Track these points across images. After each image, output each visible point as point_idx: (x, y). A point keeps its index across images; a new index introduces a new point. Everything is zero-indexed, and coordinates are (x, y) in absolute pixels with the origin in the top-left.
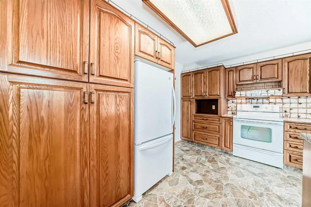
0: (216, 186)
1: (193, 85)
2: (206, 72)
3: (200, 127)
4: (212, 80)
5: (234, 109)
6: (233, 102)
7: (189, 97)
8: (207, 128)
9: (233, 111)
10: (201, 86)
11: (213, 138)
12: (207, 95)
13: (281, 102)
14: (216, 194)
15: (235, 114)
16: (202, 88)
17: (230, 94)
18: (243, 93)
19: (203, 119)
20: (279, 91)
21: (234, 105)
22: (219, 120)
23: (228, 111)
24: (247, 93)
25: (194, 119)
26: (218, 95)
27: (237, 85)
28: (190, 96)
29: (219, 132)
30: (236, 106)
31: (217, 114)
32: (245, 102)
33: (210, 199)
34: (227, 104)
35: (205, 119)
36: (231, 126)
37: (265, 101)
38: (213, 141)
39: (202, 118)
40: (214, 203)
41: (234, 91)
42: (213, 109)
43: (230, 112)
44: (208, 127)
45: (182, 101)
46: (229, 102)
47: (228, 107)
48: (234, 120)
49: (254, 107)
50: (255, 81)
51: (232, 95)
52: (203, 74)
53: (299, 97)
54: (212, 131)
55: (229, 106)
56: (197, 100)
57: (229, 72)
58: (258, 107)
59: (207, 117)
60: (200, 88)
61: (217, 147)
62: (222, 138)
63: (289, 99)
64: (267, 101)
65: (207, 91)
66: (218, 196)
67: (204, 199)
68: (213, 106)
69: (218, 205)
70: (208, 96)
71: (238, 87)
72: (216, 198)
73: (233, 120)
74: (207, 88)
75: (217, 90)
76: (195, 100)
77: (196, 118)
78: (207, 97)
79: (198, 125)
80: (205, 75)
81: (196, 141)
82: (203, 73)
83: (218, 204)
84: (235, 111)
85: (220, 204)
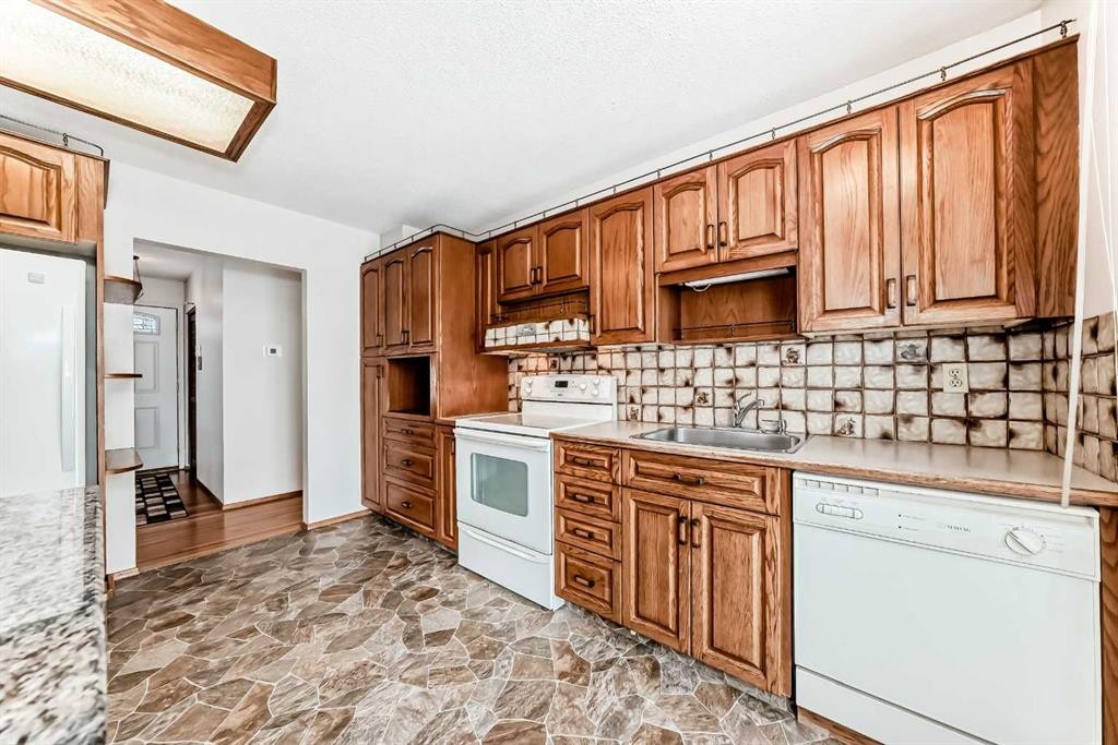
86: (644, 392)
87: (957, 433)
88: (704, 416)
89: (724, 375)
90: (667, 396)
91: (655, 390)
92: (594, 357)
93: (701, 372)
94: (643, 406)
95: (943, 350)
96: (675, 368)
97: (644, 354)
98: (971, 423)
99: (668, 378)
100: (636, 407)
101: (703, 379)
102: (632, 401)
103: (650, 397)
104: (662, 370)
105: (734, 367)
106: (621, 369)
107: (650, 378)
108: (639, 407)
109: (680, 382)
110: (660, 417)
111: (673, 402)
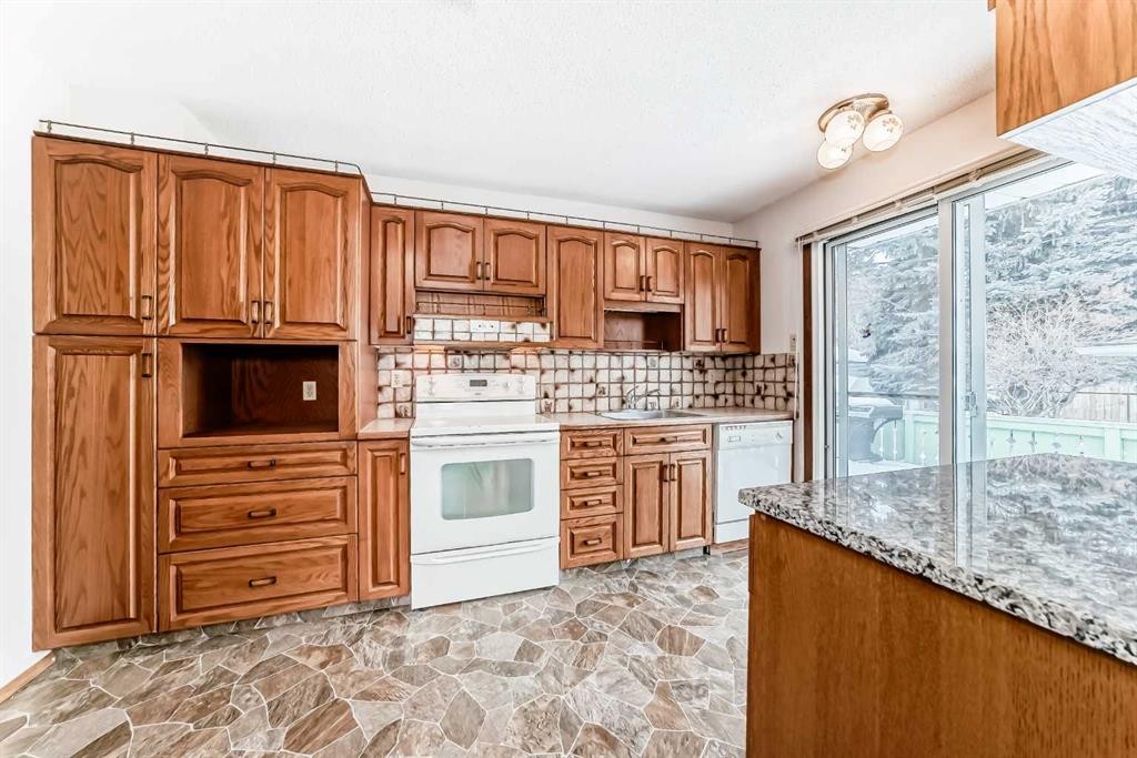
1: (162, 244)
2: (267, 184)
3: (226, 517)
4: (302, 239)
5: (404, 394)
6: (397, 365)
7: (124, 328)
8: (273, 513)
9: (399, 405)
10: (232, 260)
11: (314, 563)
12: (271, 323)
13: (538, 366)
15: (406, 417)
16: (234, 274)
17: (392, 327)
18: (443, 326)
19: (249, 467)
20: (542, 330)
21: (404, 376)
22: (345, 456)
23: (379, 404)
24: (456, 329)
25: (172, 474)
26: (337, 325)
27: (419, 291)
28: (137, 321)
29: (345, 519)
30: (410, 383)
31: (333, 425)
32: (444, 366)
34: (376, 371)
35: (258, 461)
36: (403, 476)
37: (500, 361)
38: (313, 580)
39: (241, 459)
41: (407, 314)
42: (306, 398)
43: (386, 411)
44: (278, 508)
45: (51, 352)
46: (382, 363)
47: (380, 389)
48: (414, 445)
49: (473, 383)
50: (478, 285)
51: (398, 332)
52: (242, 189)
53: (570, 352)
54: (302, 527)
55: (381, 383)
56: (192, 351)
57: (386, 223)
58: (484, 383)
59: (270, 449)
60: (224, 274)
61: (338, 598)
62: (362, 544)
63: (552, 356)
64: (506, 364)
65: (272, 297)
68: (306, 384)
70: (277, 324)
71: (425, 298)
73: (412, 447)
74: (272, 276)
75: (334, 301)
76: (185, 346)
77: (187, 464)
78: (275, 332)
79: (207, 510)
80: (258, 201)
81: (195, 619)
82: (248, 182)
84: (408, 405)
86: (556, 388)
87: (710, 401)
88: (602, 403)
89: (616, 375)
90: (576, 391)
91: (566, 386)
92: (507, 358)
93: (601, 371)
94: (556, 400)
95: (708, 363)
96: (583, 369)
97: (557, 357)
98: (716, 396)
99: (577, 376)
100: (549, 401)
101: (602, 377)
102: (546, 396)
103: (562, 392)
104: (573, 370)
105: (622, 369)
106: (535, 369)
107: (562, 376)
108: (553, 401)
109: (587, 379)
110: (570, 408)
111: (580, 395)
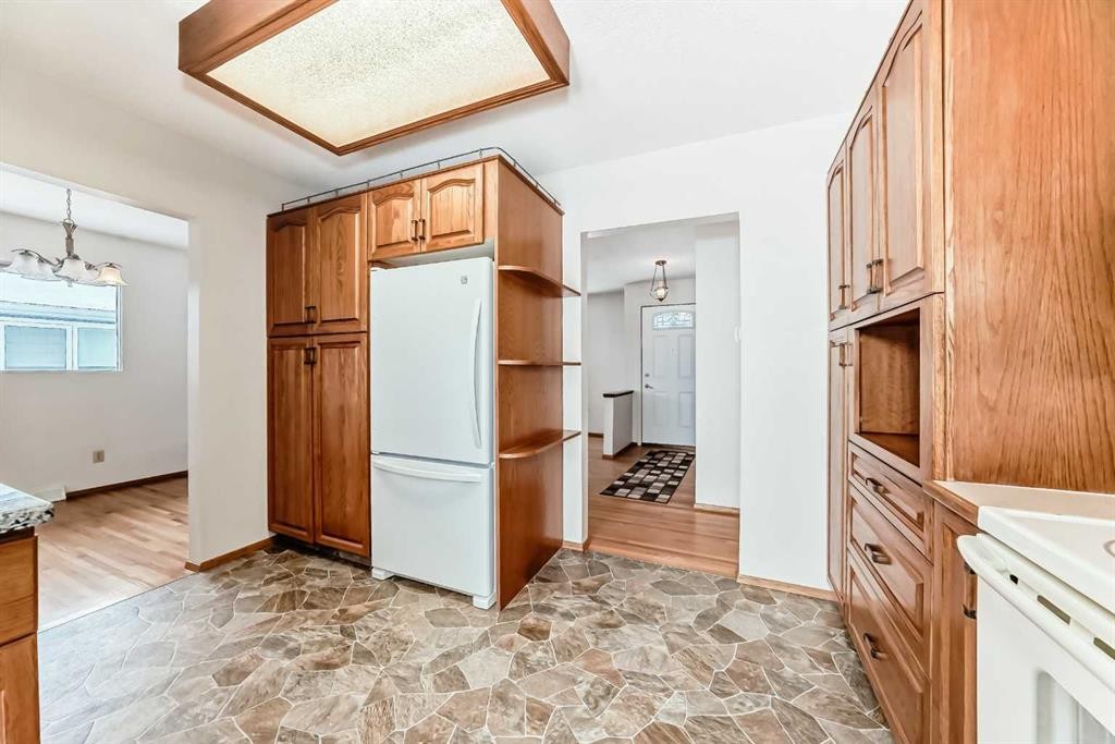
0: (435, 736)
14: (389, 729)
33: (365, 705)
40: (347, 716)
66: (377, 734)
67: (367, 689)
69: (337, 724)
72: (369, 725)
83: (337, 727)
85: (338, 731)
